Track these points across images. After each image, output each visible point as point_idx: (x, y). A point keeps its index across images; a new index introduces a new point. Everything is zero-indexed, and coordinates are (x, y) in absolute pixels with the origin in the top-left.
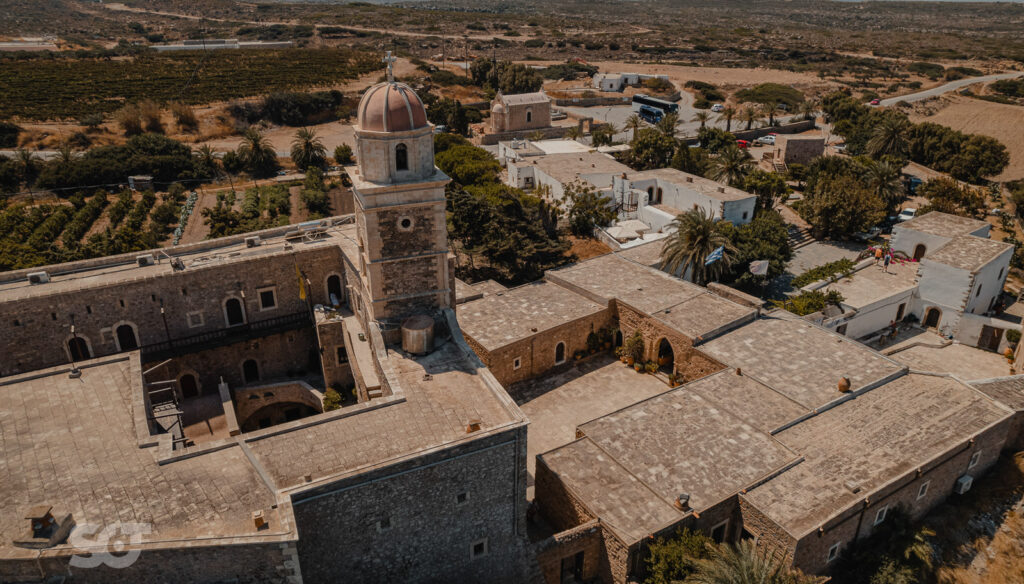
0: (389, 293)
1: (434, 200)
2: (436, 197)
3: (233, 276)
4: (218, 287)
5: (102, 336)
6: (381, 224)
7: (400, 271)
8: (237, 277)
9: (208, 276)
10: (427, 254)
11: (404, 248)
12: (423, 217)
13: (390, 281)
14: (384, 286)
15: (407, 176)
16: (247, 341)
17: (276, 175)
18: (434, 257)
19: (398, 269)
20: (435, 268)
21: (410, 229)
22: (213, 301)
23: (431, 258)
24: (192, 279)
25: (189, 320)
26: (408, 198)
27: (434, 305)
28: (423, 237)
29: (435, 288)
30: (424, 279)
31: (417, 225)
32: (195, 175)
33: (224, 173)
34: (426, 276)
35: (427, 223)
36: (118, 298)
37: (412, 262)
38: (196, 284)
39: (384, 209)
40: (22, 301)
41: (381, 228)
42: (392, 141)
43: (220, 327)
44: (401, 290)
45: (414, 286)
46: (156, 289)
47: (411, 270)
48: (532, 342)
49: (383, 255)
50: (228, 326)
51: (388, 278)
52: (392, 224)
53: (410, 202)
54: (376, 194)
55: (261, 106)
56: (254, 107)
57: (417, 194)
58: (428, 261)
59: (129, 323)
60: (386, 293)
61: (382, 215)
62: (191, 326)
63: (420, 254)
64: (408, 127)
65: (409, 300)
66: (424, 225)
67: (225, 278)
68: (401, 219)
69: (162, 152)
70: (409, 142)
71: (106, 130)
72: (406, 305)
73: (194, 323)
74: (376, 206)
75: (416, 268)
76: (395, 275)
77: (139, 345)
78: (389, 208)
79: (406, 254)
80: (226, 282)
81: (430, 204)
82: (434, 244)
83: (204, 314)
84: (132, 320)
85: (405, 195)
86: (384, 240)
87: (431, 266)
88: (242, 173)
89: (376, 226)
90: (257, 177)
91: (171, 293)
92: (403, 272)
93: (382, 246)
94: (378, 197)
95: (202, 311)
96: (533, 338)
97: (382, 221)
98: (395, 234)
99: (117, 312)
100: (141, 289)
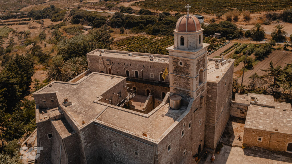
0: (175, 85)
1: (190, 58)
2: (191, 57)
3: (163, 67)
4: (159, 69)
5: (132, 72)
6: (173, 62)
7: (178, 79)
8: (164, 67)
9: (157, 65)
10: (187, 76)
11: (180, 72)
12: (187, 63)
13: (175, 81)
14: (173, 82)
15: (183, 48)
16: (164, 87)
17: (262, 40)
18: (190, 79)
19: (178, 78)
20: (189, 82)
21: (182, 66)
22: (157, 72)
23: (189, 78)
24: (152, 64)
25: (150, 75)
26: (182, 55)
27: (189, 95)
28: (186, 70)
29: (189, 89)
30: (186, 85)
31: (184, 65)
32: (233, 36)
33: (244, 37)
34: (187, 84)
35: (188, 65)
36: (136, 64)
37: (182, 77)
38: (153, 66)
39: (174, 57)
40: (120, 58)
41: (173, 63)
42: (179, 35)
43: (158, 80)
44: (178, 86)
45: (183, 86)
46: (144, 64)
47: (182, 80)
48: (271, 134)
49: (174, 72)
50: (160, 81)
51: (174, 80)
52: (177, 63)
53: (183, 57)
54: (172, 51)
55: (280, 14)
56: (277, 15)
57: (185, 55)
58: (188, 79)
59: (137, 71)
60: (174, 85)
61: (174, 59)
62: (151, 77)
63: (185, 76)
64: (185, 31)
65: (181, 90)
66: (187, 66)
67: (161, 67)
68: (179, 62)
69: (227, 27)
70: (184, 36)
71: (222, 18)
72: (180, 91)
73: (151, 76)
74: (172, 55)
75: (183, 80)
76: (177, 80)
77: (139, 77)
78: (176, 57)
79: (181, 74)
80: (161, 68)
81: (189, 59)
82: (190, 74)
83: (155, 75)
84: (138, 70)
85: (181, 54)
86: (174, 67)
87: (189, 81)
88: (250, 38)
89: (172, 62)
90: (255, 40)
91: (147, 66)
92: (180, 80)
93: (174, 69)
94: (173, 53)
95: (154, 74)
96: (273, 133)
97: (174, 61)
98: (177, 67)
99: (135, 67)
100: (141, 63)
